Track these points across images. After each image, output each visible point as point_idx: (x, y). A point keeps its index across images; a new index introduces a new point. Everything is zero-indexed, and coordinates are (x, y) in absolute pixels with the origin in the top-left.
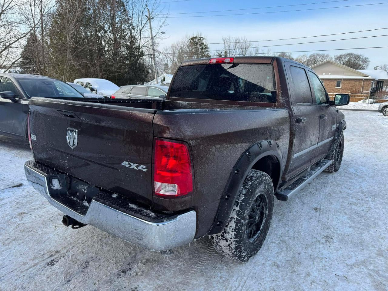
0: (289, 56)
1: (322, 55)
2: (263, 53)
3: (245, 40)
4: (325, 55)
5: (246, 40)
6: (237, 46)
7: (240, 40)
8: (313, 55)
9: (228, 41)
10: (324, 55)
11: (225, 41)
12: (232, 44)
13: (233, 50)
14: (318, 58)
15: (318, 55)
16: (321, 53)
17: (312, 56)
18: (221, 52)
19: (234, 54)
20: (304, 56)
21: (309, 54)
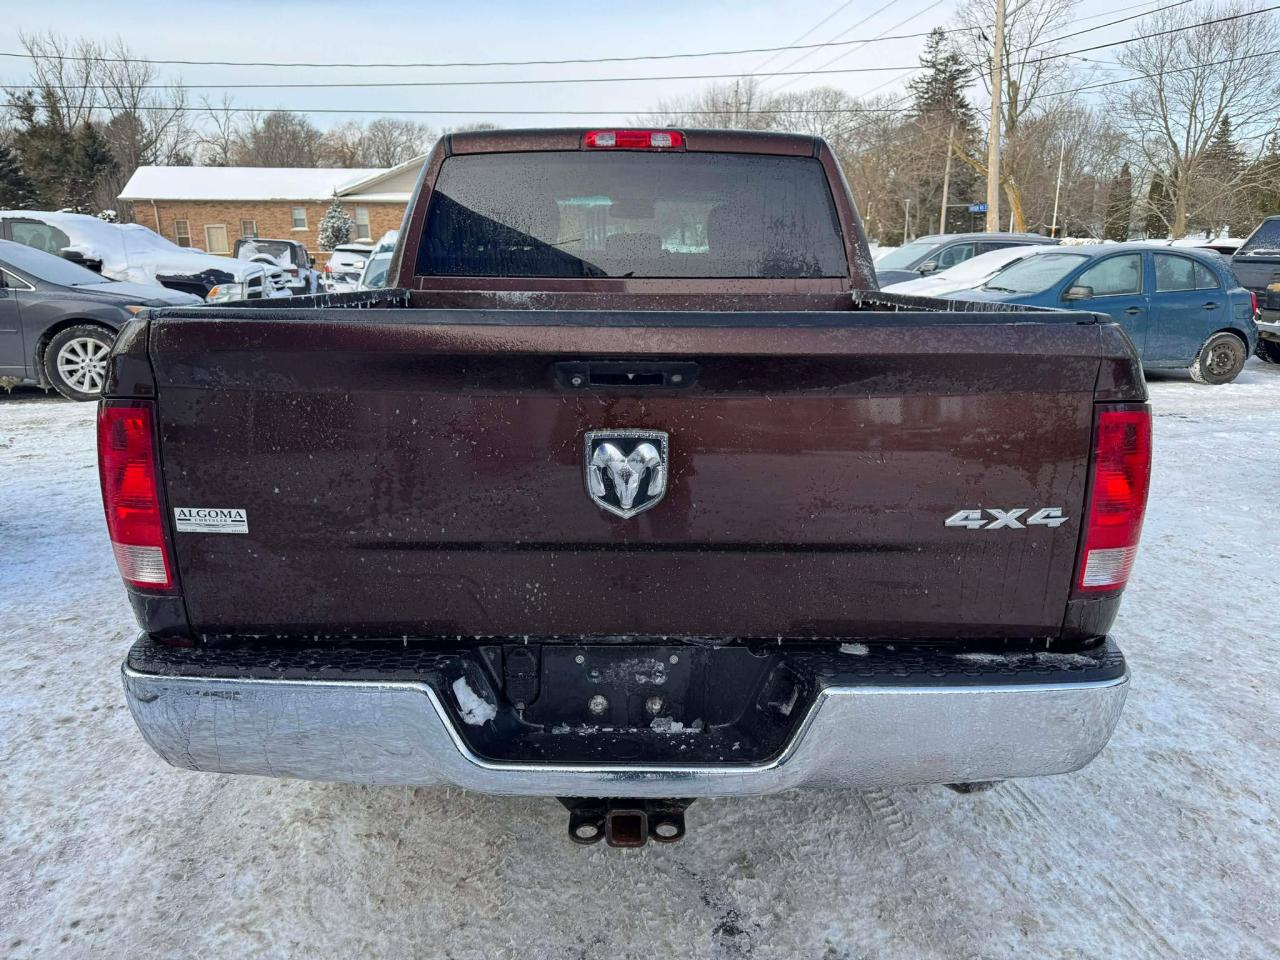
0: (301, 125)
1: (406, 126)
2: (204, 106)
3: (123, 53)
4: (417, 126)
5: (125, 51)
6: (92, 75)
7: (103, 51)
8: (381, 125)
9: (50, 50)
10: (412, 125)
11: (35, 50)
12: (67, 64)
13: (82, 90)
14: (396, 134)
15: (394, 126)
16: (403, 118)
17: (377, 127)
18: (30, 94)
19: (87, 103)
20: (351, 124)
21: (366, 122)
